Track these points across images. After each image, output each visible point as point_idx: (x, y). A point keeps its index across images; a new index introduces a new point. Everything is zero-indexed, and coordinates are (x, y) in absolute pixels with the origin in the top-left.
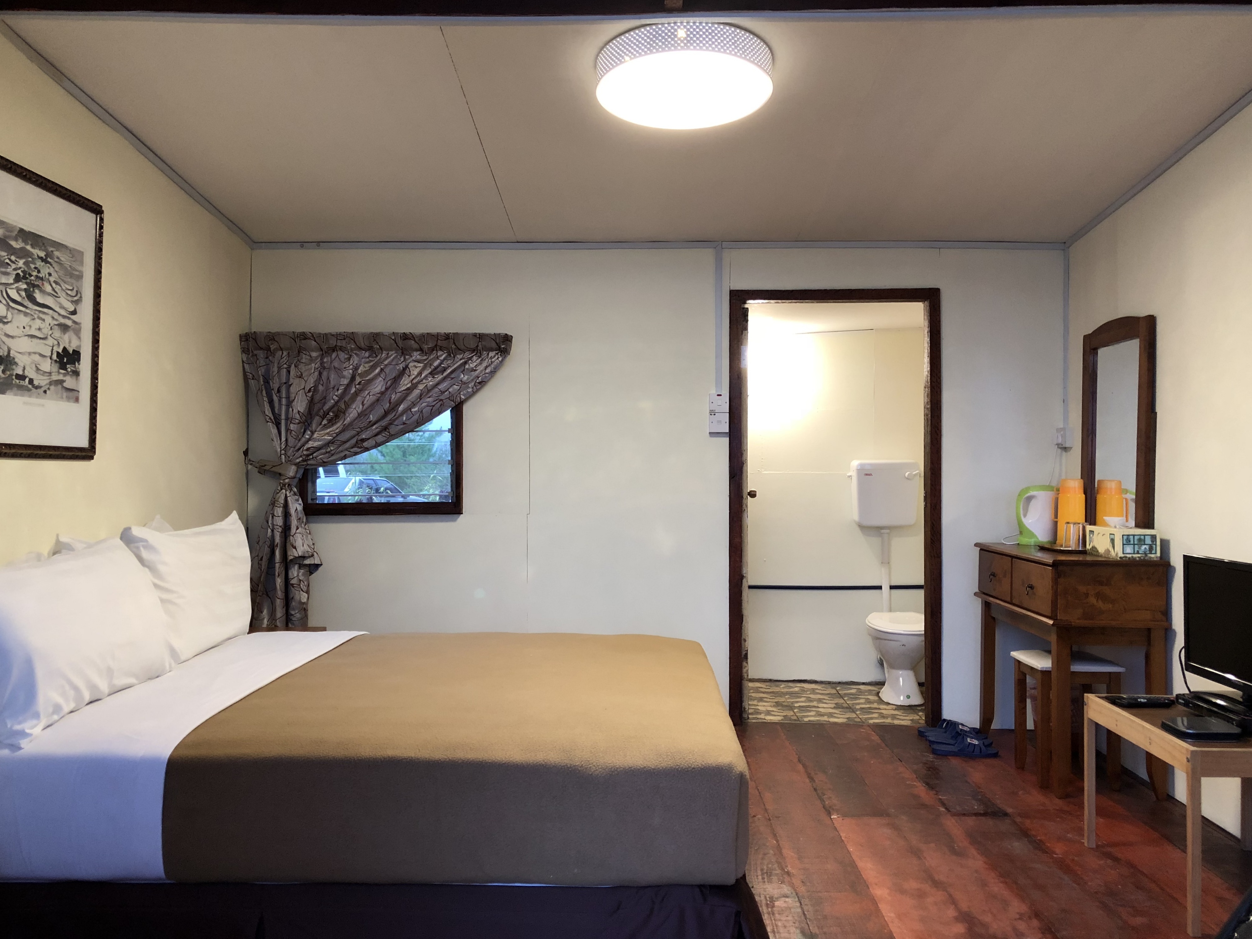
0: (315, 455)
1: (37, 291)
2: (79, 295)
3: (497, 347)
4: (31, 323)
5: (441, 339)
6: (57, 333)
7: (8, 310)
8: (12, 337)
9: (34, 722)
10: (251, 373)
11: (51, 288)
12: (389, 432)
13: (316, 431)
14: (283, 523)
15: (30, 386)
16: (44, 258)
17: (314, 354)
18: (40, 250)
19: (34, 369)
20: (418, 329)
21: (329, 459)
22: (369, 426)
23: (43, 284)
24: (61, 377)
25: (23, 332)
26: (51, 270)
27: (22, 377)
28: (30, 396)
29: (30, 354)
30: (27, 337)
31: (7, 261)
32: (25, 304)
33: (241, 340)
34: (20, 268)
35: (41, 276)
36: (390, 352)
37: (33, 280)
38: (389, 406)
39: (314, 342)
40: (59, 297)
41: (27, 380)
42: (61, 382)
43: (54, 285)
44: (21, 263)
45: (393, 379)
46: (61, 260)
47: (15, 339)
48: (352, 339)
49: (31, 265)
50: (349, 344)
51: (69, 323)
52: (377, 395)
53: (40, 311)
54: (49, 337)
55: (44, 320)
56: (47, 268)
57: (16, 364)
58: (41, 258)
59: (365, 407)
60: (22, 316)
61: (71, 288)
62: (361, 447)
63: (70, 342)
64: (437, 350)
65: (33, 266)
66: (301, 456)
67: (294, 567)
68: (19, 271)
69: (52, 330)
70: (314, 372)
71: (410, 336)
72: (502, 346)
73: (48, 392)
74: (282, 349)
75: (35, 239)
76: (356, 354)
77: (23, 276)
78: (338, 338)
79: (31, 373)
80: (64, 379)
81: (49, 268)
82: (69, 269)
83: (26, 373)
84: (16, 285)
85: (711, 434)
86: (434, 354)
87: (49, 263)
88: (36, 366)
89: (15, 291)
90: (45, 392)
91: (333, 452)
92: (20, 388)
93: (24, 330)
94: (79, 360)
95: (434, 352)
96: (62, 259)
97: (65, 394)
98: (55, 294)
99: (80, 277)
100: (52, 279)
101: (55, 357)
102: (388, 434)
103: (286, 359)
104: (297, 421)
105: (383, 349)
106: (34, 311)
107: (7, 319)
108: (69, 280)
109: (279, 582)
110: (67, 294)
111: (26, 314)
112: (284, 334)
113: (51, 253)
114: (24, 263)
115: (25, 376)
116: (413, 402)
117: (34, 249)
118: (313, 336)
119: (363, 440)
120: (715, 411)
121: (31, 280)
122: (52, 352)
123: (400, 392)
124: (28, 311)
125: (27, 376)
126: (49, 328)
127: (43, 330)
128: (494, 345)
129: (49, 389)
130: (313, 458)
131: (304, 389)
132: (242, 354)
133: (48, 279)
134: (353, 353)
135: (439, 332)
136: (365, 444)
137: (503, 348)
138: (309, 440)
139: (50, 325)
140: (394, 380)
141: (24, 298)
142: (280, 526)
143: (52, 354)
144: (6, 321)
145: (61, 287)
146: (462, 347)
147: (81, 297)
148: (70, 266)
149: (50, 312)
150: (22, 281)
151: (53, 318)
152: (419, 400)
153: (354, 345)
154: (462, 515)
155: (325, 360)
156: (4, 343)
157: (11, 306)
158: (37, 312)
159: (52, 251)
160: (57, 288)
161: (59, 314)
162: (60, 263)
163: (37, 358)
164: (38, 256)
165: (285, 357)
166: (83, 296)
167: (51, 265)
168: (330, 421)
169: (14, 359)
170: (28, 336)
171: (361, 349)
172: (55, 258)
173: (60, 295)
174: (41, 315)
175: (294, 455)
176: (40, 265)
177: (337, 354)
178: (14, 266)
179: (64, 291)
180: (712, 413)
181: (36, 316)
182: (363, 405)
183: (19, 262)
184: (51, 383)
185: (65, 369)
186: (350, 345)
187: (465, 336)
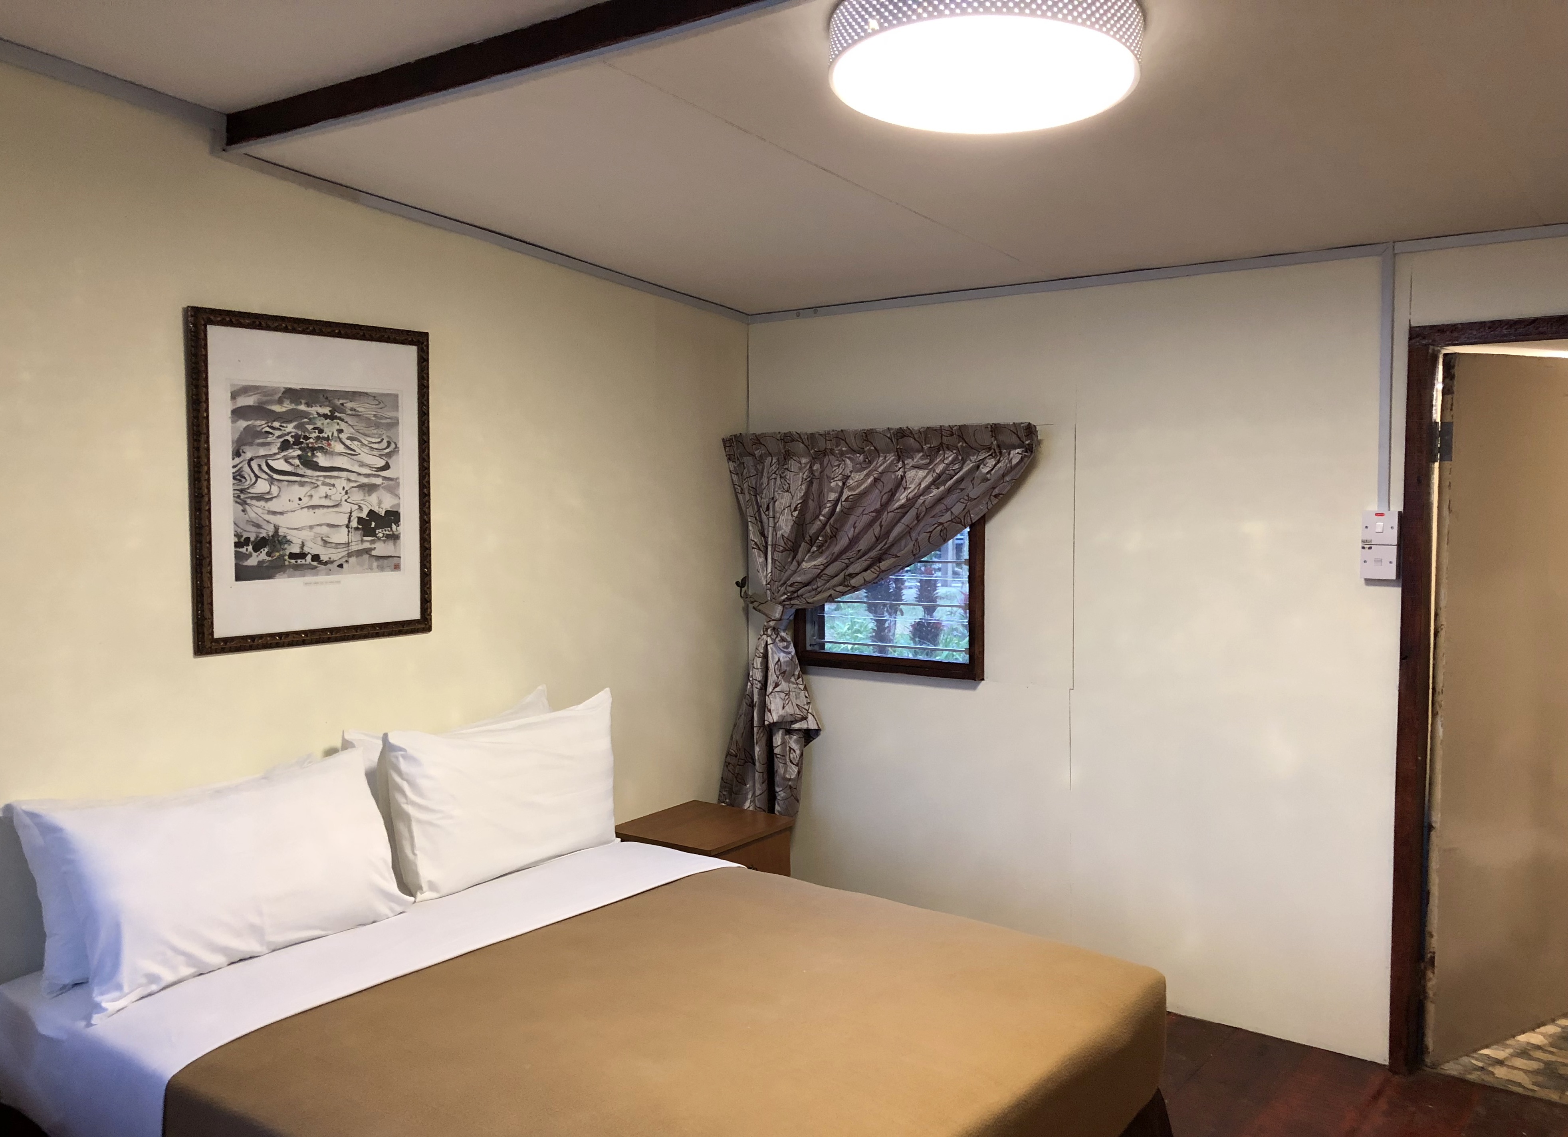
0: (799, 592)
1: (319, 454)
2: (393, 446)
3: (1021, 442)
4: (313, 492)
5: (946, 435)
6: (357, 496)
7: (271, 484)
8: (281, 513)
9: (116, 994)
10: (739, 486)
11: (343, 446)
12: (879, 567)
13: (803, 561)
14: (763, 677)
15: (315, 564)
16: (329, 414)
17: (804, 461)
18: (320, 406)
19: (320, 542)
20: (915, 423)
21: (815, 598)
22: (858, 557)
23: (329, 445)
24: (367, 545)
25: (299, 504)
26: (343, 426)
27: (303, 555)
28: (317, 575)
29: (311, 527)
30: (306, 509)
31: (267, 429)
32: (300, 472)
33: (725, 446)
34: (289, 433)
35: (326, 436)
36: (888, 455)
37: (312, 443)
38: (881, 530)
39: (802, 445)
40: (360, 454)
41: (309, 558)
42: (367, 551)
43: (348, 442)
44: (290, 428)
45: (889, 492)
46: (358, 411)
47: (285, 515)
48: (843, 440)
49: (307, 426)
50: (837, 447)
51: (378, 481)
52: (871, 514)
53: (325, 477)
54: (343, 503)
55: (334, 485)
56: (336, 425)
57: (289, 542)
58: (325, 416)
59: (857, 531)
60: (296, 487)
61: (379, 440)
62: (847, 586)
63: (380, 503)
64: (944, 450)
65: (310, 427)
66: (784, 594)
67: (778, 731)
68: (289, 438)
69: (348, 495)
70: (801, 485)
71: (908, 433)
72: (1027, 442)
73: (345, 565)
74: (771, 455)
75: (313, 396)
76: (849, 458)
77: (293, 442)
78: (828, 438)
79: (313, 548)
80: (373, 546)
81: (338, 424)
82: (374, 418)
83: (306, 550)
84: (283, 454)
85: (1369, 582)
86: (941, 454)
87: (336, 418)
88: (323, 540)
89: (282, 461)
90: (341, 566)
91: (819, 590)
92: (297, 567)
93: (299, 502)
94: (397, 521)
95: (941, 452)
96: (360, 409)
97: (375, 564)
98: (353, 453)
99: (394, 424)
100: (343, 436)
101: (354, 524)
102: (878, 569)
103: (776, 467)
104: (781, 548)
105: (880, 452)
106: (316, 478)
107: (272, 494)
108: (375, 431)
109: (758, 751)
110: (371, 448)
111: (302, 484)
112: (772, 436)
113: (342, 407)
114: (295, 427)
115: (304, 553)
116: (908, 526)
117: (312, 407)
118: (800, 437)
119: (852, 576)
120: (1371, 541)
121: (308, 444)
122: (350, 518)
123: (893, 511)
124: (304, 479)
125: (309, 553)
126: (343, 493)
127: (333, 498)
128: (1014, 440)
129: (347, 561)
130: (798, 596)
131: (790, 506)
132: (728, 463)
133: (339, 437)
134: (846, 457)
135: (941, 424)
136: (853, 582)
137: (1028, 444)
138: (795, 572)
139: (344, 488)
140: (890, 494)
141: (298, 466)
142: (759, 681)
143: (349, 521)
144: (268, 497)
145: (361, 442)
146: (974, 445)
147: (396, 447)
148: (375, 416)
149: (344, 474)
150: (292, 448)
151: (349, 480)
152: (916, 522)
153: (846, 447)
154: (983, 681)
155: (815, 468)
156: (268, 522)
157: (276, 479)
158: (322, 479)
159: (342, 404)
160: (354, 445)
161: (359, 474)
162: (356, 414)
163: (325, 530)
164: (318, 413)
165: (775, 465)
166: (400, 445)
167: (342, 420)
168: (819, 547)
169: (285, 537)
170: (308, 507)
171: (854, 451)
172: (347, 410)
173: (358, 450)
174: (328, 480)
175: (779, 590)
176: (323, 424)
177: (829, 460)
178: (277, 433)
179: (366, 446)
180: (1367, 545)
181: (319, 483)
182: (855, 528)
183: (287, 427)
184: (350, 555)
185: (375, 535)
186: (839, 448)
187: (976, 429)
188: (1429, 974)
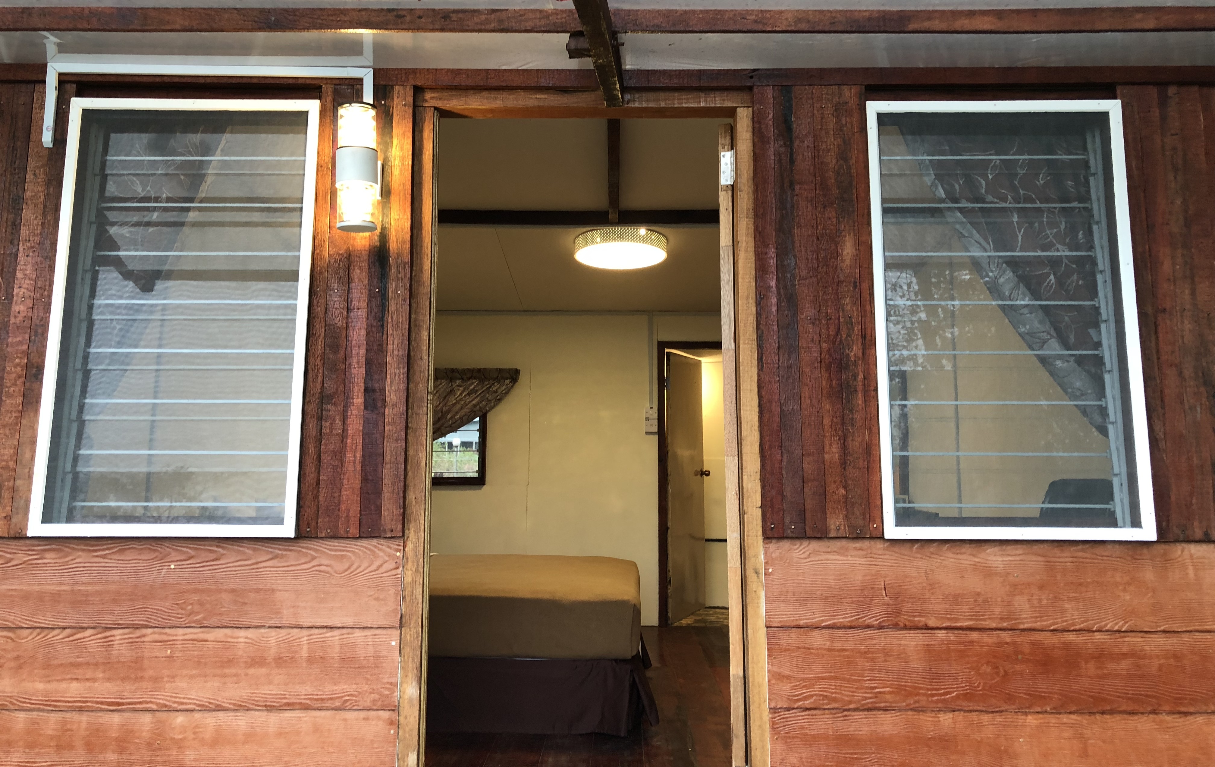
3: (510, 377)
5: (476, 372)
20: (460, 366)
64: (472, 379)
71: (455, 370)
72: (513, 376)
85: (647, 433)
116: (456, 412)
120: (649, 417)
123: (448, 406)
135: (472, 367)
146: (489, 377)
152: (460, 411)
154: (485, 486)
180: (647, 419)
187: (490, 370)
188: (669, 587)
